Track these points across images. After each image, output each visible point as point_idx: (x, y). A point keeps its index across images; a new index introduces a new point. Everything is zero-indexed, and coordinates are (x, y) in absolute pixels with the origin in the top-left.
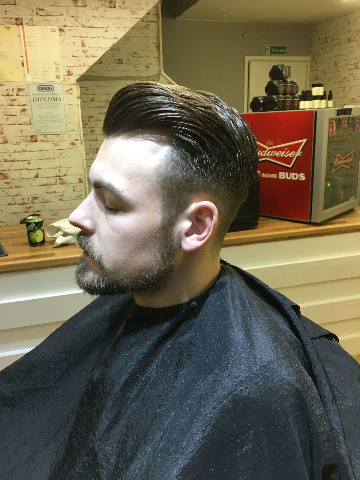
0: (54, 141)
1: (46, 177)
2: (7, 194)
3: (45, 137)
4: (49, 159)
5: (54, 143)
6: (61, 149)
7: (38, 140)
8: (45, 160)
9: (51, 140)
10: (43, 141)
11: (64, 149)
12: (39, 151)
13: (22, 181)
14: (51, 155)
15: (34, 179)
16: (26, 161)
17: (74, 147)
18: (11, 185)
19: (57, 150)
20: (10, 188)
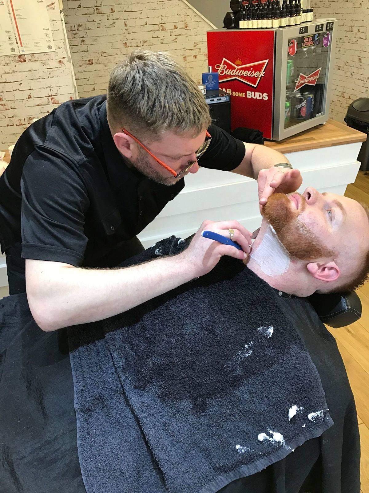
0: (42, 60)
1: (39, 97)
2: (4, 116)
3: (33, 57)
4: (40, 79)
5: (42, 62)
6: (50, 68)
7: (26, 60)
8: (36, 80)
9: (39, 59)
10: (32, 60)
11: (53, 68)
12: (28, 71)
13: (16, 102)
14: (41, 74)
15: (27, 100)
16: (18, 82)
17: (62, 66)
18: (7, 107)
19: (46, 69)
20: (6, 110)
